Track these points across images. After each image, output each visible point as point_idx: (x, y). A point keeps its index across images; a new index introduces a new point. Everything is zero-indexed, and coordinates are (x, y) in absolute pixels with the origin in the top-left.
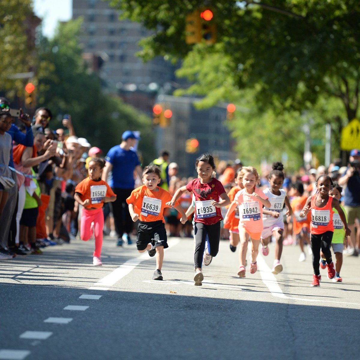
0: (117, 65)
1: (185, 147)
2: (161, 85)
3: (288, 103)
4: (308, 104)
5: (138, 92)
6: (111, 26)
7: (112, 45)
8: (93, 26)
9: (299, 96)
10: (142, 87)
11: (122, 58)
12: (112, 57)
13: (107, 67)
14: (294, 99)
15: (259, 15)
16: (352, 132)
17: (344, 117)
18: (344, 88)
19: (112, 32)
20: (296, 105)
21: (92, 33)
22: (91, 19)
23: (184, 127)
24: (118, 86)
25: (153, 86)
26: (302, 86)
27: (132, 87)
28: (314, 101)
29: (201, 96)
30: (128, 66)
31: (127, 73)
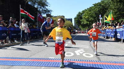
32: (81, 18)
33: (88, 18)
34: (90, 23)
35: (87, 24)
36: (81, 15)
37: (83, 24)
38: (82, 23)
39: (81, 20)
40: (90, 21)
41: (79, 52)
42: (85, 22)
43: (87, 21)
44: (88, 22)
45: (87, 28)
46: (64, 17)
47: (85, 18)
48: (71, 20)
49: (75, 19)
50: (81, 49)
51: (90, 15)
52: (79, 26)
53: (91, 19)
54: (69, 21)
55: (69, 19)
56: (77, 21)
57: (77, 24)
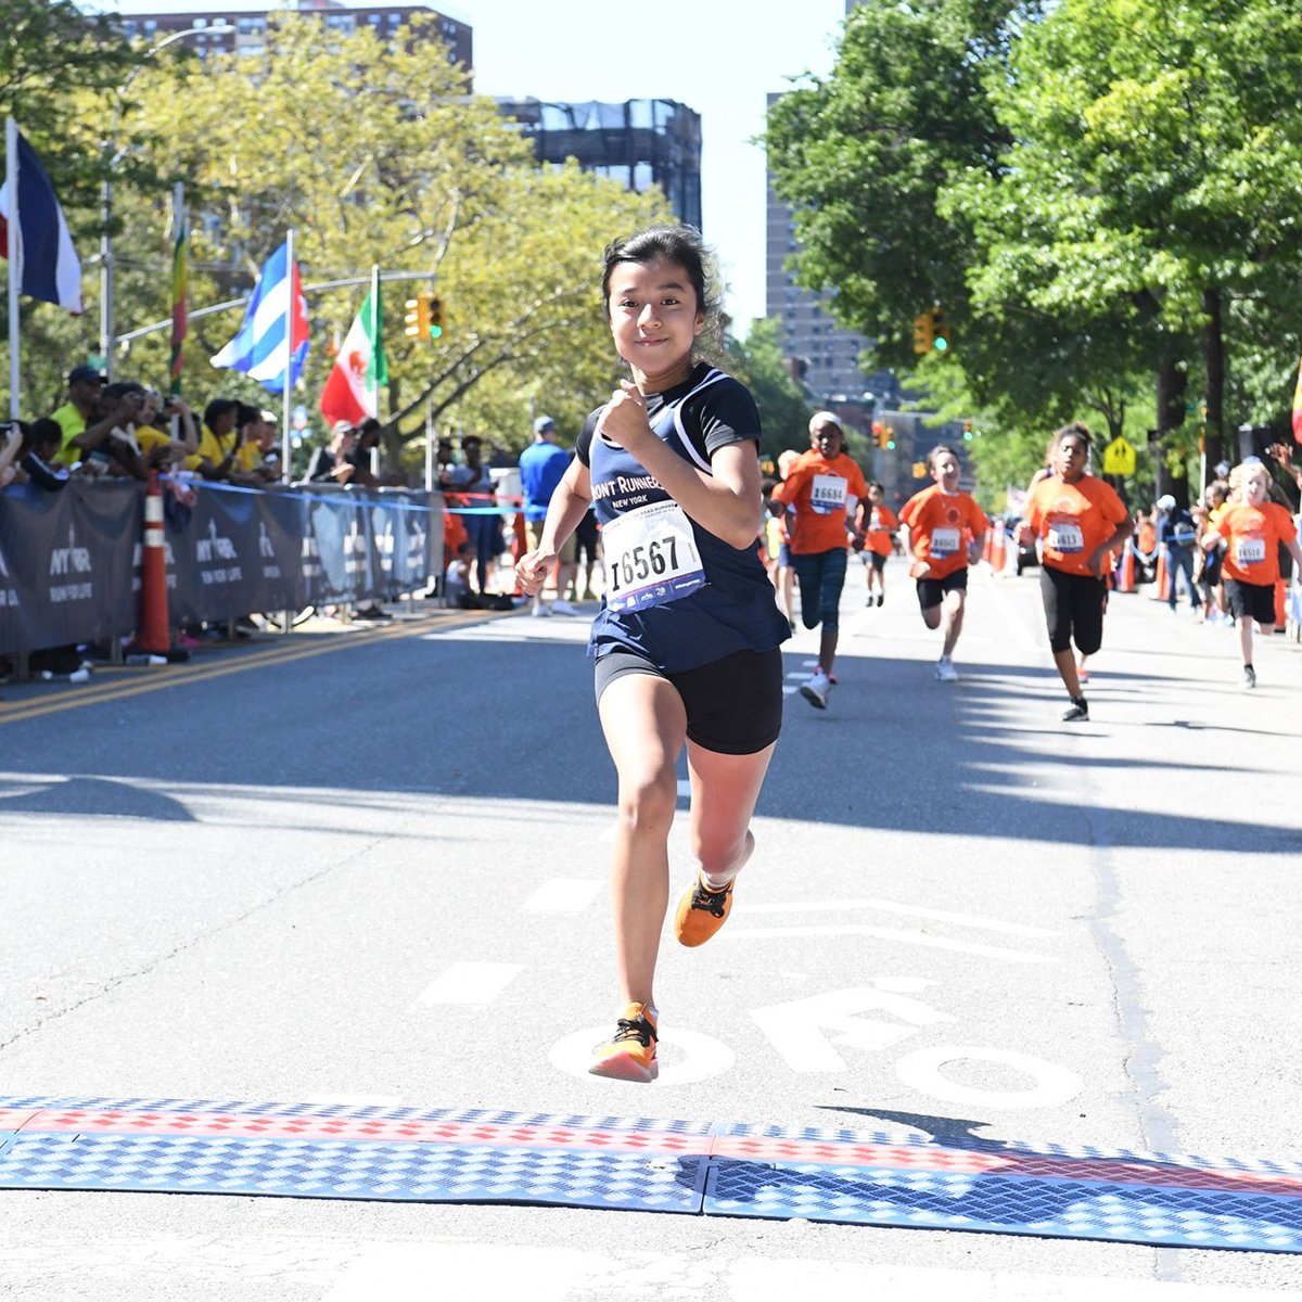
0: (823, 370)
1: (911, 472)
2: (879, 395)
3: (1039, 421)
4: (1062, 421)
5: (849, 402)
6: (815, 322)
7: (816, 346)
8: (792, 324)
9: (1050, 413)
10: (855, 397)
11: (829, 362)
12: (816, 360)
13: (810, 373)
14: (1045, 416)
15: (1001, 317)
16: (1117, 452)
17: (1107, 435)
18: (1105, 399)
19: (816, 330)
20: (1047, 422)
21: (791, 332)
22: (791, 315)
23: (908, 446)
24: (826, 396)
25: (868, 396)
26: (1054, 403)
27: (842, 398)
28: (1069, 419)
29: (933, 411)
30: (836, 372)
31: (836, 381)
33: (1172, 136)
35: (1148, 298)
37: (1014, 302)
38: (987, 283)
39: (962, 194)
41: (828, 1034)
43: (1146, 216)
44: (1165, 268)
45: (1143, 411)
46: (459, 41)
47: (1067, 128)
48: (668, 150)
50: (872, 985)
51: (1222, 47)
52: (904, 354)
53: (1253, 163)
54: (620, 173)
55: (603, 133)
56: (841, 210)
57: (846, 301)
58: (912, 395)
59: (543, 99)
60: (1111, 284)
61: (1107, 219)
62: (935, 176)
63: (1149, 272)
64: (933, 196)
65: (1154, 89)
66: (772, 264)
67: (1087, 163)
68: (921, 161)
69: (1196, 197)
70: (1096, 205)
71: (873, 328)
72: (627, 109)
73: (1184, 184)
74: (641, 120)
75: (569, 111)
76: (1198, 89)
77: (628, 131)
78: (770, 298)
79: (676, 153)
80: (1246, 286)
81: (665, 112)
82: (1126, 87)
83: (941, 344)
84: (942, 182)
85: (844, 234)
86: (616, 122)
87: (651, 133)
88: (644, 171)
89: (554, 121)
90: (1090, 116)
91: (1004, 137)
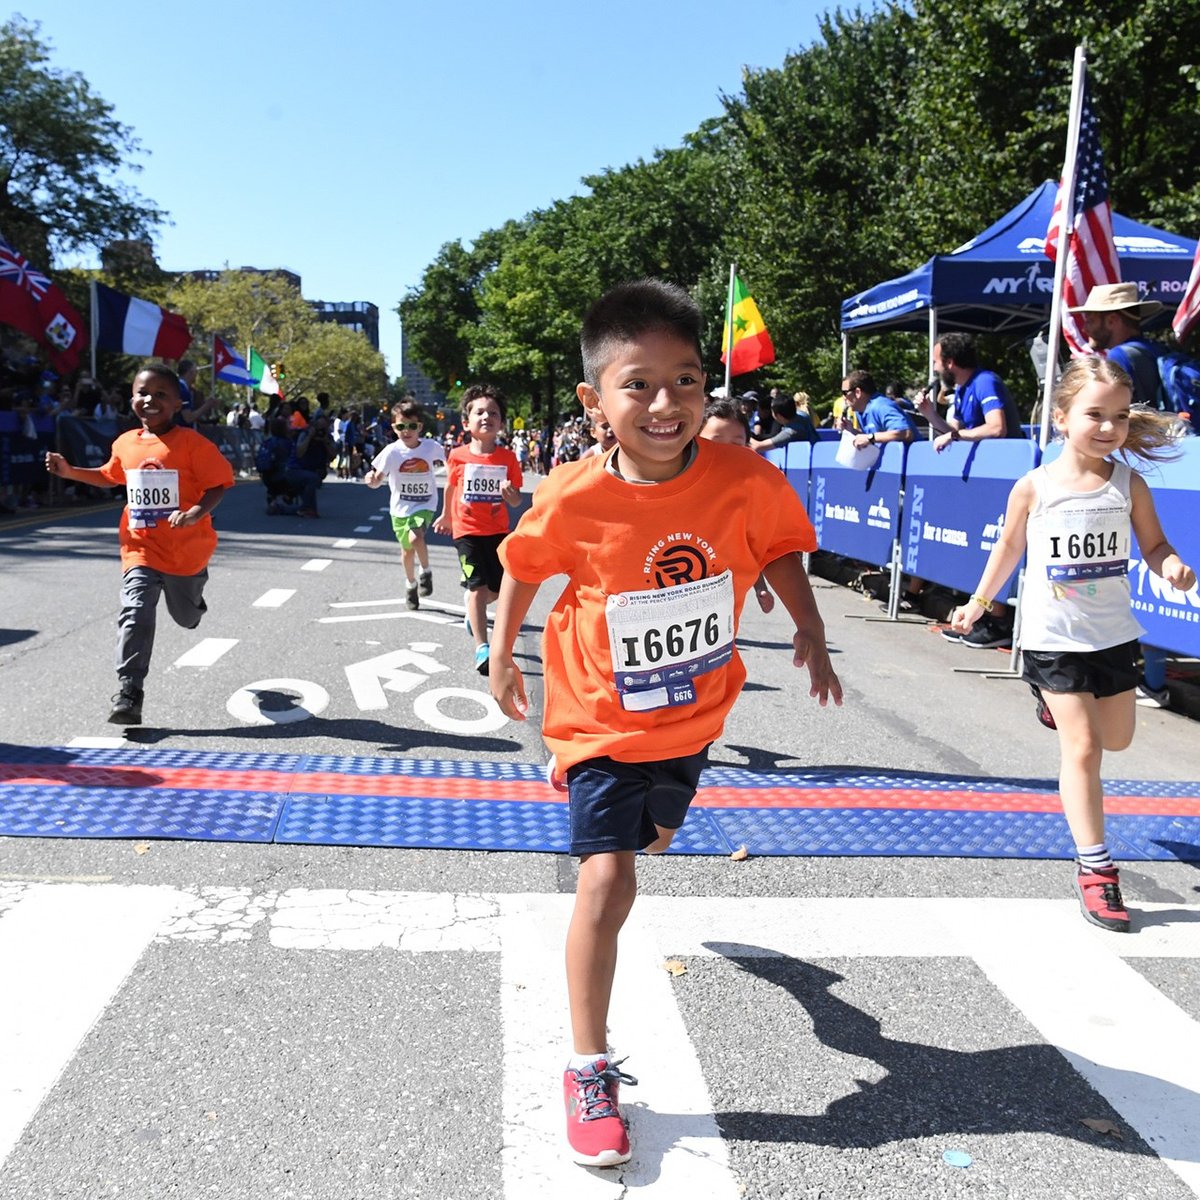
32: (468, 308)
33: (536, 312)
34: (550, 366)
35: (527, 367)
36: (463, 275)
37: (483, 369)
38: (473, 363)
39: (466, 330)
40: (548, 346)
41: (383, 681)
42: (509, 355)
43: (527, 338)
44: (535, 355)
45: (527, 408)
46: (297, 281)
47: (500, 308)
48: (367, 319)
49: (406, 308)
50: (409, 648)
51: (553, 283)
52: (445, 386)
53: (563, 323)
54: (351, 326)
55: (345, 313)
56: (424, 334)
57: (426, 367)
58: (449, 401)
59: (325, 300)
60: (515, 362)
61: (516, 340)
62: (457, 324)
63: (528, 357)
64: (456, 331)
65: (531, 295)
66: (403, 359)
67: (508, 320)
68: (452, 318)
69: (545, 333)
70: (510, 334)
71: (435, 377)
72: (353, 304)
73: (540, 328)
74: (358, 308)
75: (334, 305)
76: (545, 297)
77: (354, 312)
78: (403, 370)
79: (370, 320)
80: (561, 364)
81: (366, 306)
82: (520, 296)
83: (459, 383)
84: (460, 326)
85: (423, 342)
86: (349, 309)
87: (361, 313)
88: (359, 326)
89: (328, 309)
90: (509, 305)
91: (480, 311)
